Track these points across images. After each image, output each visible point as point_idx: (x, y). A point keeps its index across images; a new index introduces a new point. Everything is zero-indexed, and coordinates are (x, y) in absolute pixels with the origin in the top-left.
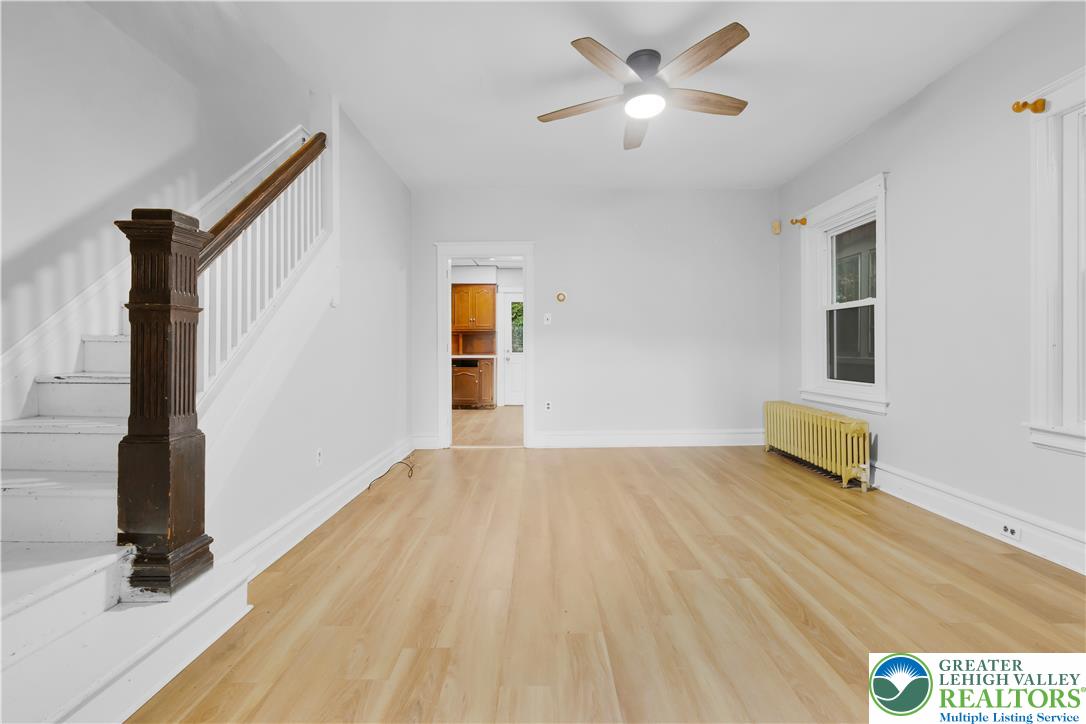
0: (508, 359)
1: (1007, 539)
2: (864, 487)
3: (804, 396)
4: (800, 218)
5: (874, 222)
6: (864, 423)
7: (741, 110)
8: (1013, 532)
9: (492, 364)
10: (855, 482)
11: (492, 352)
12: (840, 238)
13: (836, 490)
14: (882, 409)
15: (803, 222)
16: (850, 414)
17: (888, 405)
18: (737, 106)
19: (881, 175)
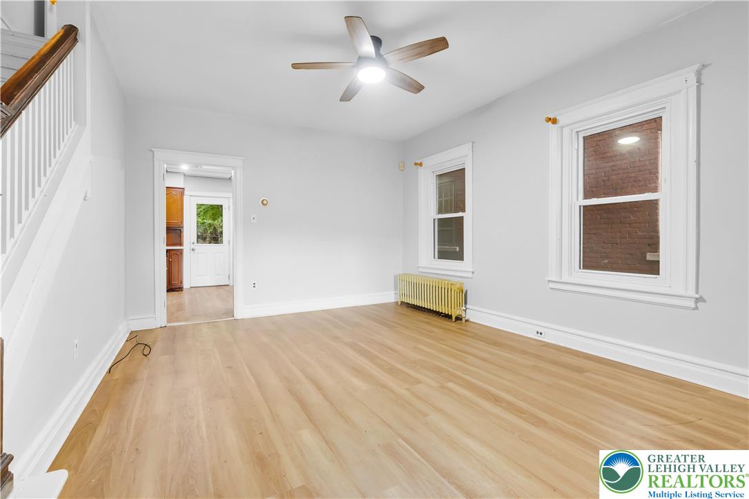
0: (193, 250)
1: (539, 337)
2: (464, 320)
3: (420, 270)
4: (419, 162)
5: (464, 169)
6: (462, 284)
7: (419, 91)
8: (541, 334)
9: (181, 254)
10: (458, 319)
11: (181, 244)
12: (440, 176)
13: (449, 323)
14: (470, 275)
15: (421, 164)
16: (453, 279)
17: (473, 273)
18: (418, 88)
19: (471, 143)
